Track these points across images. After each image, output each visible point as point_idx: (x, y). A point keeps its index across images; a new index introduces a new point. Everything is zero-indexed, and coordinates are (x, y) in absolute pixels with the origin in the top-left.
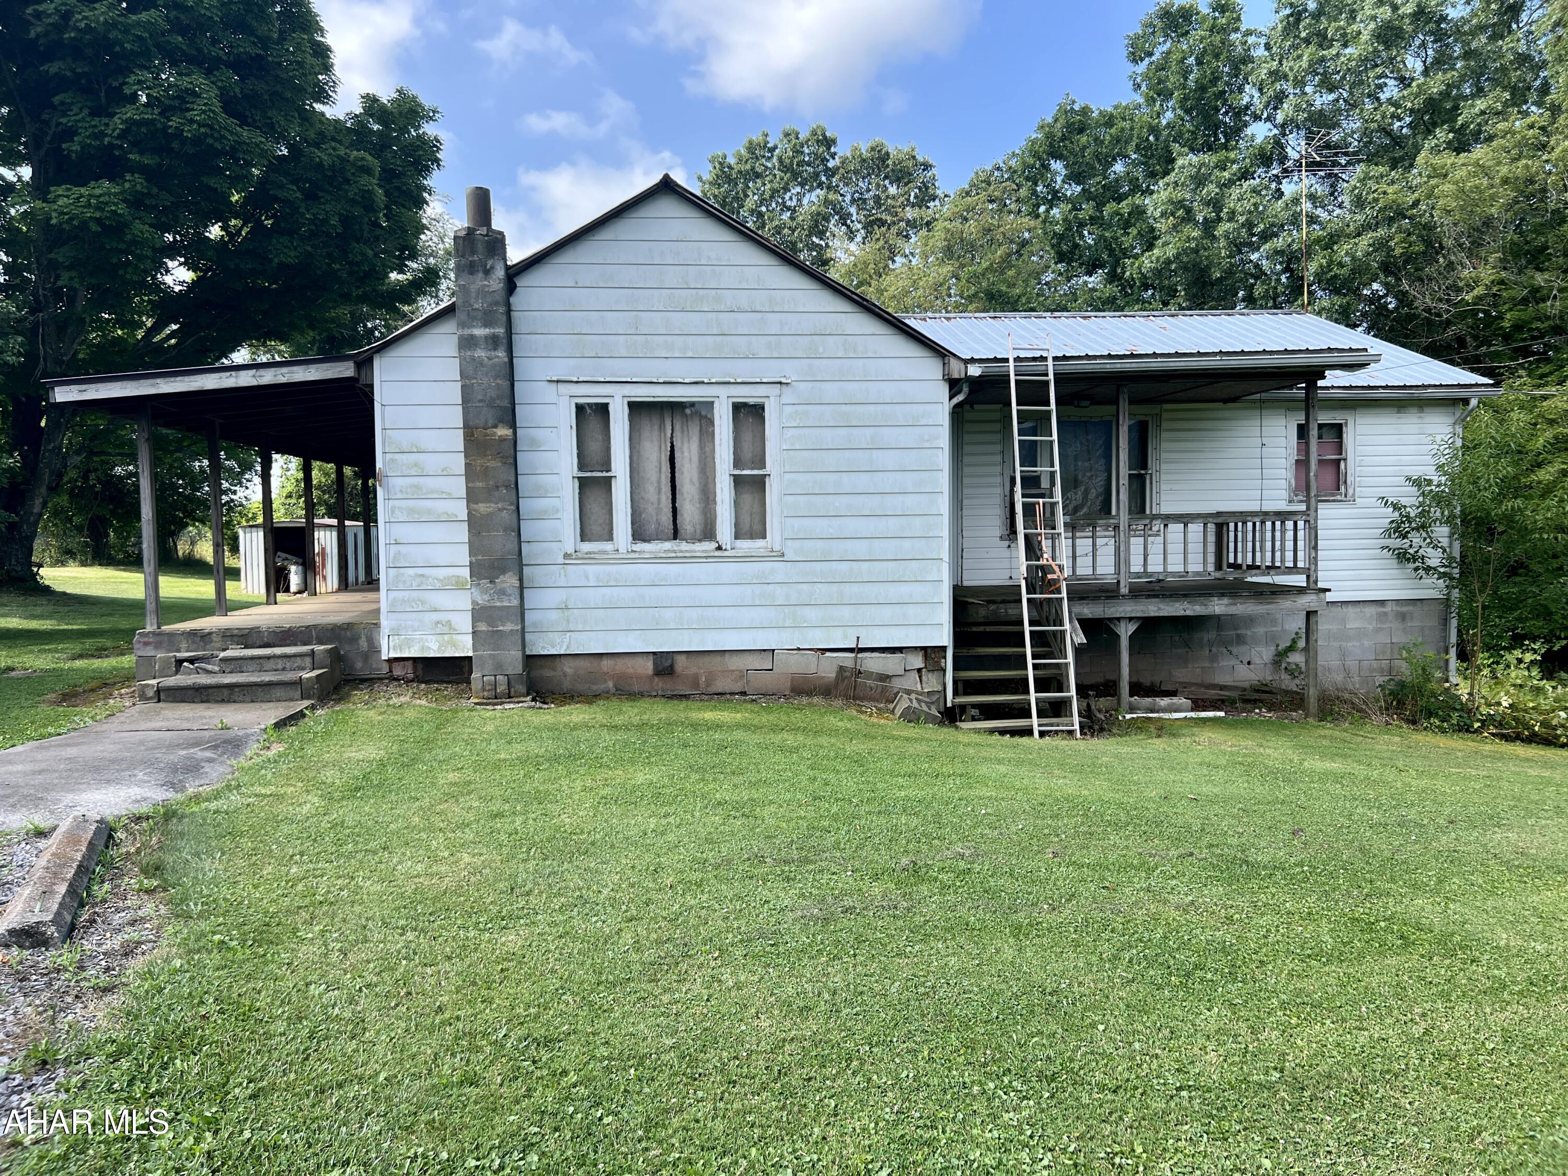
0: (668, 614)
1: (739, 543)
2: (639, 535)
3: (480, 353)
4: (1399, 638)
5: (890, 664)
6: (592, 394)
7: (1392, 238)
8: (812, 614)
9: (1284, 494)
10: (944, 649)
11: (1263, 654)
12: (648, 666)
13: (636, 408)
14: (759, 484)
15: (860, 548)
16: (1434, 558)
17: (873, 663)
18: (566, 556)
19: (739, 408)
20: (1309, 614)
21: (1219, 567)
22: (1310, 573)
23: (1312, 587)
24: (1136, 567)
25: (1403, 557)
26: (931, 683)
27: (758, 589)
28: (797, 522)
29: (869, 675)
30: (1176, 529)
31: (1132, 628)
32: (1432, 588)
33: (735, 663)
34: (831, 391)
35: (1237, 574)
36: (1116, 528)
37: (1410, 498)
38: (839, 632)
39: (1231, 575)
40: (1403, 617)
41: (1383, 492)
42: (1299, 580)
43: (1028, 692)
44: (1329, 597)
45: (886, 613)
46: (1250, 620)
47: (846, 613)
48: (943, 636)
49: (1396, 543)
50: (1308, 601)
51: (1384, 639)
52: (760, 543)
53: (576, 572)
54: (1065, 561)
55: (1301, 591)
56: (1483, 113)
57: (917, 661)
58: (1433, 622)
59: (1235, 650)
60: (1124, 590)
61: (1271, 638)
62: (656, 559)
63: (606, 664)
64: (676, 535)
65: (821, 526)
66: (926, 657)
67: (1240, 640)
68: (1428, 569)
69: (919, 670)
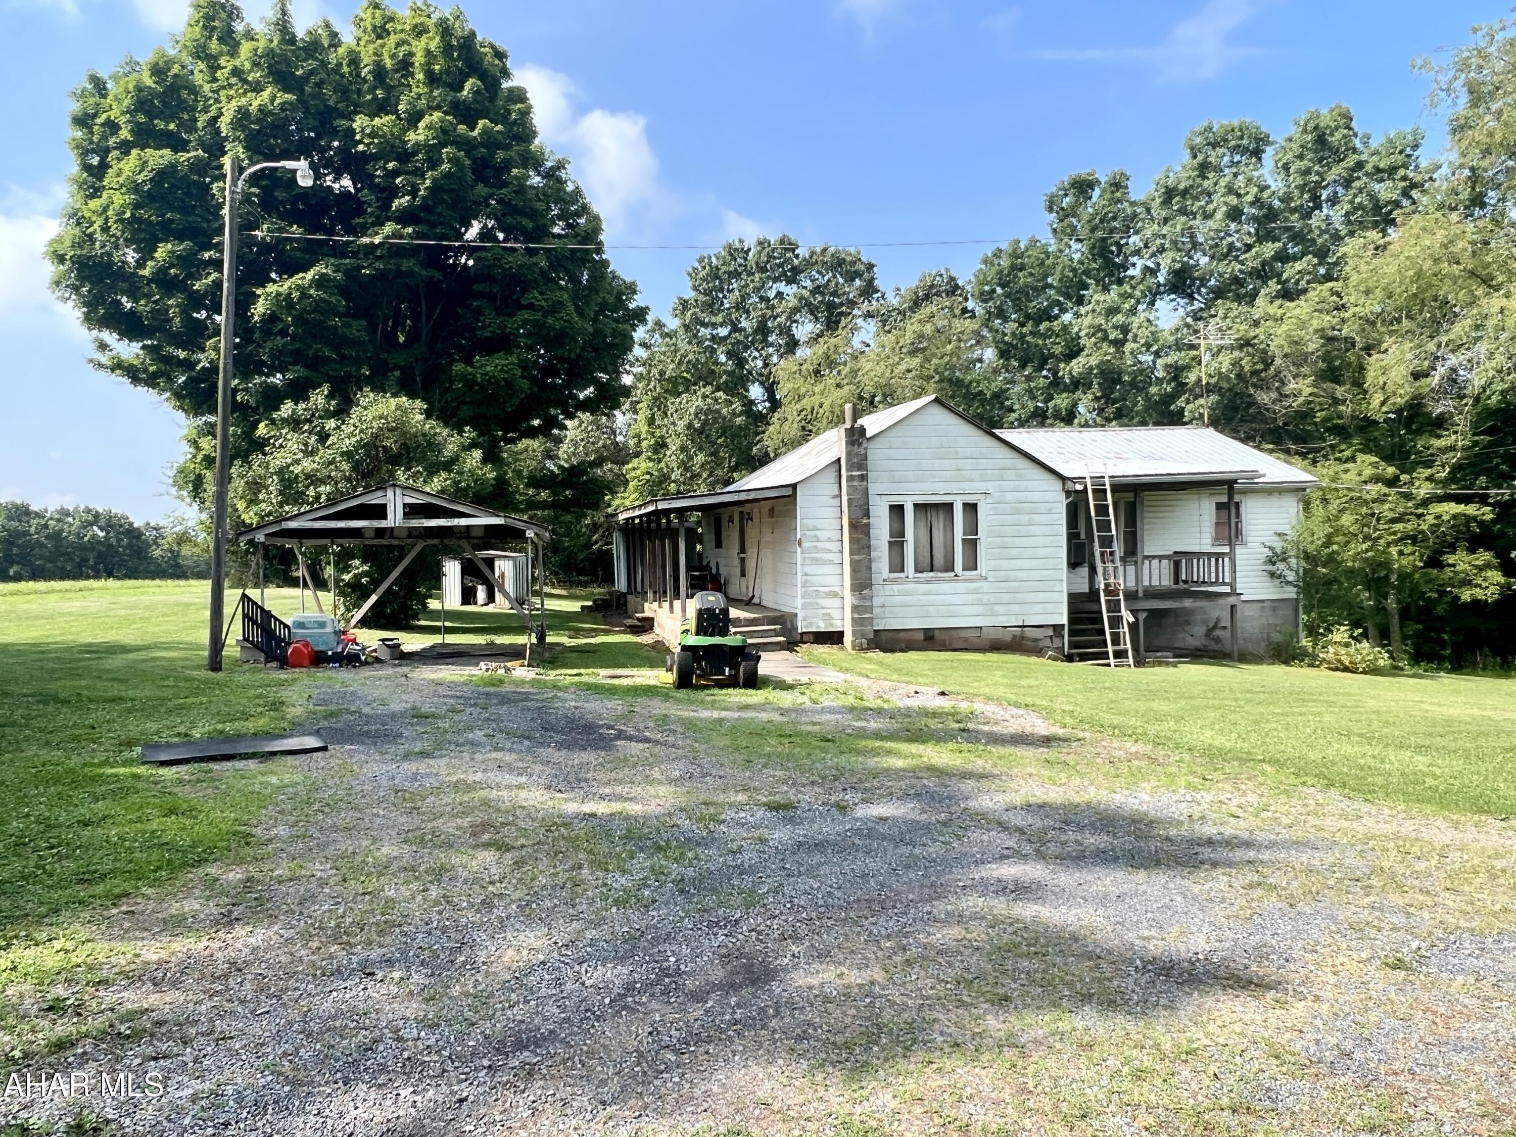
0: (931, 609)
1: (966, 573)
2: (917, 570)
3: (855, 483)
4: (1272, 621)
5: (1038, 633)
6: (897, 500)
7: (1241, 359)
8: (1000, 609)
9: (1209, 541)
10: (1063, 625)
11: (1199, 631)
12: (921, 636)
13: (916, 506)
14: (974, 543)
15: (1023, 575)
16: (1291, 577)
17: (1029, 632)
18: (884, 580)
19: (966, 505)
20: (1232, 607)
21: (1176, 581)
22: (1232, 585)
23: (1234, 593)
24: (1146, 583)
25: (1272, 575)
26: (1057, 643)
27: (975, 596)
28: (993, 562)
29: (1029, 639)
30: (1155, 562)
31: (1145, 615)
32: (1290, 593)
33: (963, 634)
34: (1009, 496)
35: (1186, 586)
36: (1136, 562)
37: (1278, 545)
38: (1013, 618)
39: (1182, 586)
40: (1274, 609)
41: (1264, 539)
42: (1227, 589)
43: (1106, 646)
44: (1243, 598)
45: (1038, 608)
46: (1191, 612)
47: (1016, 608)
48: (1064, 620)
49: (1270, 568)
50: (1232, 600)
51: (1264, 621)
52: (974, 572)
53: (888, 588)
54: (1121, 582)
55: (1227, 595)
56: (1299, 272)
57: (1050, 632)
58: (1289, 612)
59: (1187, 628)
60: (1141, 594)
61: (1204, 622)
62: (928, 582)
63: (902, 634)
64: (932, 570)
65: (1005, 564)
66: (1054, 630)
67: (1188, 623)
68: (1288, 583)
69: (1051, 637)
